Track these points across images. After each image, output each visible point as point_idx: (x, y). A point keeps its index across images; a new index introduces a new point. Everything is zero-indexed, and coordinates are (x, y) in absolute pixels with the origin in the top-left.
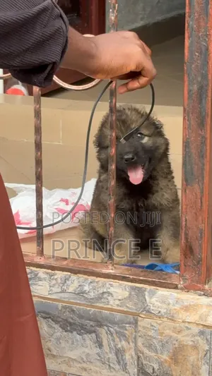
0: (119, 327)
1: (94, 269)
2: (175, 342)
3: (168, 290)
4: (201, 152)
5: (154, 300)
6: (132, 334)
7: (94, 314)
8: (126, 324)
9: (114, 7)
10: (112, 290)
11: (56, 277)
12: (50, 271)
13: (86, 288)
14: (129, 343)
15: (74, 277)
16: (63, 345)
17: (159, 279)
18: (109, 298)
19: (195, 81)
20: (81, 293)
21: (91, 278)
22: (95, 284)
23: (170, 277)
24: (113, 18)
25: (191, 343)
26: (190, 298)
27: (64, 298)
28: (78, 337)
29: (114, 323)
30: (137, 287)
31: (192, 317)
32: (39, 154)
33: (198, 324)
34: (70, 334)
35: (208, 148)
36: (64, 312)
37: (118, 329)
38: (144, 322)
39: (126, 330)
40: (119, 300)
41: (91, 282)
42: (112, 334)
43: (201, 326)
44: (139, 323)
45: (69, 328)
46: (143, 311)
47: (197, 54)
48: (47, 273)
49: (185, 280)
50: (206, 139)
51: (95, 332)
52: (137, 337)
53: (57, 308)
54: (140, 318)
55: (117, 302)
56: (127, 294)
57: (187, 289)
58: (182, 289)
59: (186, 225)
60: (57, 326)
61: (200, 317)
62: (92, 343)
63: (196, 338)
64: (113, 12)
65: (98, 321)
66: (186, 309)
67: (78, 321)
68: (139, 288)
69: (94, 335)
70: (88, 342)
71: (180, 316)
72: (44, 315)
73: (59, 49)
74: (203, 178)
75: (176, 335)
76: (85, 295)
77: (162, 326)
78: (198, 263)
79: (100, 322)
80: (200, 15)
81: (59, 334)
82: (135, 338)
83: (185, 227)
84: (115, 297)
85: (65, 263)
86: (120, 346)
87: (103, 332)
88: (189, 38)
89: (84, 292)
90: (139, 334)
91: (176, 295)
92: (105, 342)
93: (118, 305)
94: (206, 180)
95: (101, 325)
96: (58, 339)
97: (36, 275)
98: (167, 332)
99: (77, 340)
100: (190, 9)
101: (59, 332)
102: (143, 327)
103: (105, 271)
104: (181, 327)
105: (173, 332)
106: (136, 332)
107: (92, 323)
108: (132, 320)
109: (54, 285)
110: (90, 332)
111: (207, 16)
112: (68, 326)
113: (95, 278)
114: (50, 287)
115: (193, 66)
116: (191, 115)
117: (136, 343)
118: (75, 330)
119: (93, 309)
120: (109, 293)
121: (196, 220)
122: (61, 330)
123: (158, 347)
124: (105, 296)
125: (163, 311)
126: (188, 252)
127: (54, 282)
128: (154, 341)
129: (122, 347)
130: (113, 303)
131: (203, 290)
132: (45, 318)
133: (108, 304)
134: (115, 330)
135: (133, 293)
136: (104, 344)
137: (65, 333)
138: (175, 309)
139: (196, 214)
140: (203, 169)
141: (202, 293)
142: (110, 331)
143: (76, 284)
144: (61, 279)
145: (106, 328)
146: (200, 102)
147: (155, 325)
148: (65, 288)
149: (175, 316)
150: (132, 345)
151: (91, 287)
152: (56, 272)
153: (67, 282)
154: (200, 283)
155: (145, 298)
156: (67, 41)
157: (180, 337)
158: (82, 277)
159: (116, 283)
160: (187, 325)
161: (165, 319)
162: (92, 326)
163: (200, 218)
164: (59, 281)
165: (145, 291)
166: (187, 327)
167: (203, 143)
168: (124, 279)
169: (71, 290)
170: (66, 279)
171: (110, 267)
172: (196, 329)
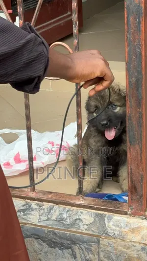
0: (87, 245)
1: (70, 201)
2: (125, 255)
3: (121, 215)
4: (139, 123)
5: (111, 224)
6: (96, 249)
7: (70, 236)
8: (92, 242)
9: (76, 24)
10: (82, 217)
11: (44, 207)
12: (39, 203)
13: (65, 216)
14: (94, 255)
15: (56, 207)
16: (49, 257)
17: (115, 208)
18: (80, 224)
19: (133, 76)
20: (60, 220)
21: (68, 208)
22: (71, 213)
23: (122, 206)
24: (75, 31)
25: (136, 256)
26: (136, 221)
27: (49, 225)
28: (60, 251)
29: (84, 242)
30: (99, 214)
31: (136, 238)
32: (29, 123)
33: (140, 243)
34: (54, 249)
35: (144, 120)
36: (49, 235)
37: (86, 246)
38: (104, 242)
39: (92, 246)
40: (87, 225)
41: (68, 211)
42: (82, 250)
43: (143, 245)
44: (101, 242)
45: (53, 245)
46: (103, 234)
47: (134, 57)
48: (38, 204)
49: (132, 209)
50: (142, 114)
51: (71, 248)
52: (100, 251)
53: (45, 232)
54: (101, 239)
55: (86, 227)
56: (92, 220)
57: (134, 215)
58: (130, 215)
59: (131, 172)
60: (44, 244)
61: (142, 238)
62: (69, 255)
63: (140, 252)
64: (75, 27)
65: (73, 241)
66: (133, 231)
67: (59, 240)
68: (101, 214)
69: (70, 250)
70: (66, 255)
71: (129, 237)
72: (36, 237)
73: (42, 67)
74: (141, 140)
75: (126, 250)
76: (64, 222)
77: (116, 244)
78: (141, 197)
79: (74, 241)
80: (135, 31)
81: (46, 249)
82: (98, 252)
83: (131, 173)
84: (84, 223)
85: (50, 196)
86: (88, 257)
87: (76, 248)
88: (128, 46)
89: (63, 220)
90: (101, 250)
91: (126, 219)
92: (78, 255)
93: (86, 229)
94: (144, 142)
95: (75, 244)
96: (46, 253)
97: (30, 206)
98: (120, 248)
99: (59, 254)
100: (128, 27)
101: (46, 248)
102: (104, 245)
103: (77, 202)
104: (129, 245)
105: (124, 248)
106: (98, 248)
107: (68, 242)
108: (96, 240)
109: (42, 214)
110: (67, 248)
111: (140, 32)
112: (53, 244)
113: (70, 207)
114: (40, 216)
115: (132, 65)
116: (131, 98)
117: (99, 255)
118: (58, 247)
119: (69, 233)
120: (80, 220)
121: (138, 168)
122: (47, 246)
123: (114, 258)
124: (77, 222)
125: (117, 233)
126: (134, 190)
127: (42, 211)
128: (111, 254)
129: (90, 258)
130: (83, 228)
131: (144, 216)
132: (36, 239)
133: (79, 229)
134: (85, 247)
135: (96, 219)
136: (77, 256)
137: (50, 249)
138: (125, 231)
139: (138, 165)
140: (141, 135)
141: (144, 217)
142: (81, 248)
143: (57, 213)
144: (47, 208)
145: (78, 245)
146: (138, 89)
147: (112, 243)
148: (50, 216)
149: (125, 237)
150: (96, 257)
151: (68, 215)
152: (44, 203)
153: (51, 211)
154: (142, 211)
155: (104, 223)
156: (48, 60)
157: (128, 251)
158: (62, 207)
159: (85, 211)
160: (133, 244)
161: (119, 240)
162: (68, 244)
163: (141, 167)
164: (46, 211)
165: (105, 216)
166: (133, 245)
167: (141, 117)
168: (90, 208)
169: (54, 218)
170: (51, 209)
171: (81, 200)
172: (139, 247)
